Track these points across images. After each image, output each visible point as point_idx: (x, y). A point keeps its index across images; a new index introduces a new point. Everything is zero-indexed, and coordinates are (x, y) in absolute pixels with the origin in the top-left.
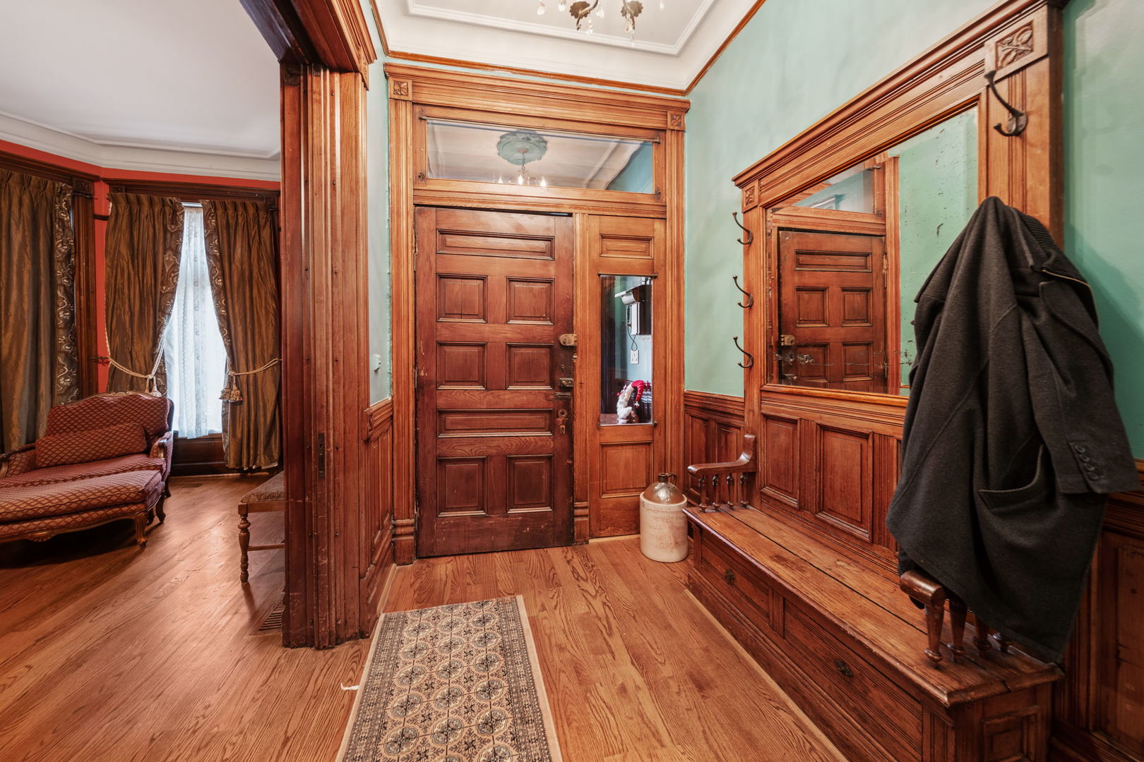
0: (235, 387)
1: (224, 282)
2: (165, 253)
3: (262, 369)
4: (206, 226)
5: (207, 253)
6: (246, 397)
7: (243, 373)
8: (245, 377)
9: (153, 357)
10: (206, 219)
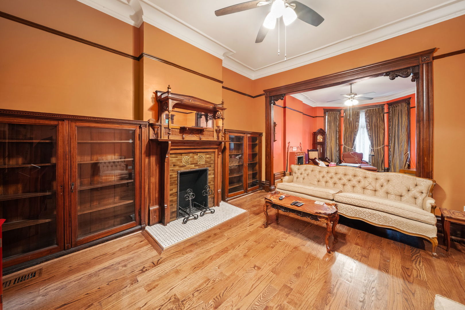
0: (373, 152)
1: (370, 127)
2: (356, 123)
3: (380, 147)
4: (365, 115)
5: (366, 121)
6: (375, 154)
7: (375, 148)
8: (375, 149)
9: (353, 145)
10: (366, 114)
